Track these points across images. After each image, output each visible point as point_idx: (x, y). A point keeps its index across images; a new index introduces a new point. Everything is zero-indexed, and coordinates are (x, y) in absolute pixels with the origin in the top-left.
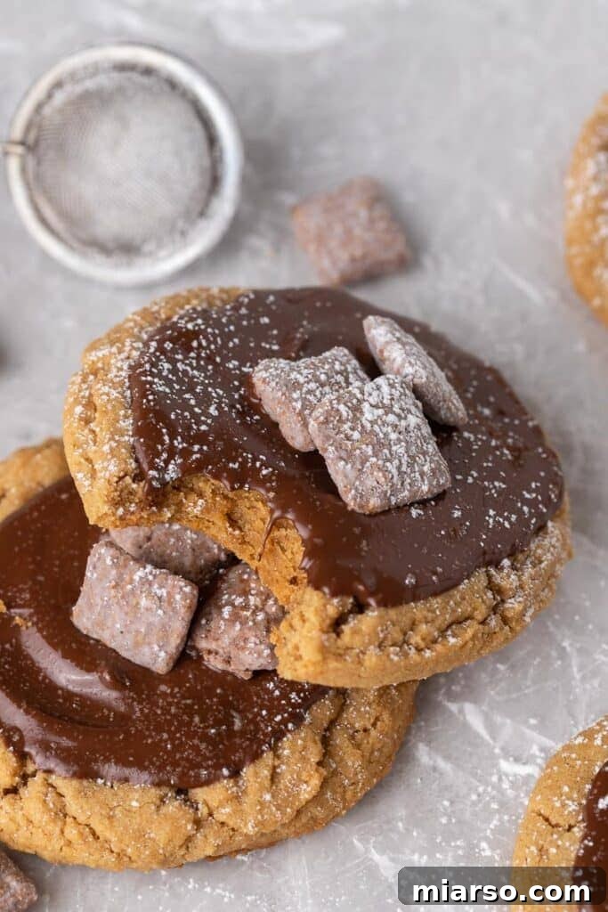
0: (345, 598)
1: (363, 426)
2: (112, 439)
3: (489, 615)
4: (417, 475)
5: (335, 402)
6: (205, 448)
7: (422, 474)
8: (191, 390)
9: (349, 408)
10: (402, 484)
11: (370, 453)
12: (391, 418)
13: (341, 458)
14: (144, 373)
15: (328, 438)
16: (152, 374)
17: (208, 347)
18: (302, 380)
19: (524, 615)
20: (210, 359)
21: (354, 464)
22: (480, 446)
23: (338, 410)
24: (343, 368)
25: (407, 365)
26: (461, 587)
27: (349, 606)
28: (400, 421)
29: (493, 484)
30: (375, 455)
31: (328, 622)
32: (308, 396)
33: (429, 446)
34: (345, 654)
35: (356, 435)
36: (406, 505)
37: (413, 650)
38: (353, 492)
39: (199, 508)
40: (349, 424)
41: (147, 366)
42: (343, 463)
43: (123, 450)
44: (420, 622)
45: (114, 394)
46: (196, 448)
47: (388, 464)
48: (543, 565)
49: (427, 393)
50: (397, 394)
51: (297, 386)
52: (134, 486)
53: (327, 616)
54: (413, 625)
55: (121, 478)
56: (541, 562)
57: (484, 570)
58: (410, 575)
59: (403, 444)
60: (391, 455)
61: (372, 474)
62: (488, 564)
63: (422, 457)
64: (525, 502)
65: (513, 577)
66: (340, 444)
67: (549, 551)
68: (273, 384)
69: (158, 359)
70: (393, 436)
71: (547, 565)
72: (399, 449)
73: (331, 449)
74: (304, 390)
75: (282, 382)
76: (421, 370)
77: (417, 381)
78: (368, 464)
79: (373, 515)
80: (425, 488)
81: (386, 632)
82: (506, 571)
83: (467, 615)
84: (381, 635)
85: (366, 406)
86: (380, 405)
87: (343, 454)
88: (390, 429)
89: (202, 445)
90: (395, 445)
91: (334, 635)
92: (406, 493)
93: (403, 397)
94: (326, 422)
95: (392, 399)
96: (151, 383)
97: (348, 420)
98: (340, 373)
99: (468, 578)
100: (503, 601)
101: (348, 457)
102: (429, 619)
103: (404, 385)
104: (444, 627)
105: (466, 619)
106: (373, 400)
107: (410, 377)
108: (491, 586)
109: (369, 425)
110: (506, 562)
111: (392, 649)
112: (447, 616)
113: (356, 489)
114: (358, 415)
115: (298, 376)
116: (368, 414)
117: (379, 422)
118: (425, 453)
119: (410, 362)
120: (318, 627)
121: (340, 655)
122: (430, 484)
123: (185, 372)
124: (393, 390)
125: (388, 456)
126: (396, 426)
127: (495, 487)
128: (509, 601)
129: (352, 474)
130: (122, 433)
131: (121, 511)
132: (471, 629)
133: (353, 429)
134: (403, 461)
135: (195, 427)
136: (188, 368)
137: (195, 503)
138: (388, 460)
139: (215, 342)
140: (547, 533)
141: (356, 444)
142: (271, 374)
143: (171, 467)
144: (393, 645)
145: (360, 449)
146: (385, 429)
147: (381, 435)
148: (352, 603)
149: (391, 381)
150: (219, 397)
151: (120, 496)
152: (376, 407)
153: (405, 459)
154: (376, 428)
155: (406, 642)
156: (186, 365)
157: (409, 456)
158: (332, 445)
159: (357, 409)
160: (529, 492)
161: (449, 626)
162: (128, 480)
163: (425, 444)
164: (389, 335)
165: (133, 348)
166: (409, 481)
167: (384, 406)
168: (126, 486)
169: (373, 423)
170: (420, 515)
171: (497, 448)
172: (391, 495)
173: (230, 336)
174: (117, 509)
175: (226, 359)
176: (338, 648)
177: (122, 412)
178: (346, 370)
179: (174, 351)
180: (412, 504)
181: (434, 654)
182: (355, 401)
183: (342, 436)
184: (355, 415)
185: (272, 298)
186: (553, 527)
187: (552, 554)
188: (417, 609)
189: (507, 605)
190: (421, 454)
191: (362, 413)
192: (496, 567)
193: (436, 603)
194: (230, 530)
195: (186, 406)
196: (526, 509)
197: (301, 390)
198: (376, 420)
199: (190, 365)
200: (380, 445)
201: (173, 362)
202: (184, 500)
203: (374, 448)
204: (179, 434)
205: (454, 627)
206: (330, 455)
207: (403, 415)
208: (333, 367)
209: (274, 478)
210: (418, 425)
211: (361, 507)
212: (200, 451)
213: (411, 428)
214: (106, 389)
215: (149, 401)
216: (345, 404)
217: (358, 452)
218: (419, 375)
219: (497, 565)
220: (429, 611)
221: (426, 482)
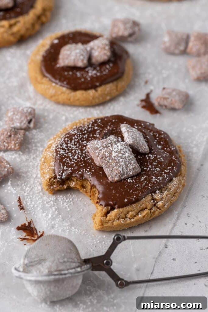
0: (108, 207)
1: (112, 158)
2: (49, 168)
3: (153, 207)
4: (128, 170)
5: (105, 152)
6: (72, 169)
7: (130, 170)
8: (71, 152)
9: (108, 153)
10: (124, 173)
11: (114, 165)
12: (120, 155)
13: (107, 168)
14: (58, 148)
15: (102, 162)
16: (60, 149)
17: (77, 138)
18: (98, 147)
19: (165, 206)
20: (78, 142)
21: (110, 169)
22: (153, 158)
23: (105, 154)
24: (111, 142)
25: (127, 138)
26: (142, 200)
27: (110, 209)
28: (123, 155)
29: (156, 169)
30: (116, 166)
31: (103, 214)
32: (100, 151)
33: (133, 161)
34: (108, 222)
35: (110, 161)
36: (126, 179)
37: (128, 219)
38: (110, 176)
39: (73, 185)
40: (108, 158)
41: (59, 146)
42: (107, 169)
43: (51, 171)
44: (130, 211)
45: (51, 155)
46: (70, 169)
47: (119, 168)
48: (171, 191)
49: (134, 146)
50: (123, 148)
51: (97, 148)
52: (54, 180)
53: (103, 212)
54: (128, 212)
55: (51, 179)
56: (171, 190)
57: (151, 194)
58: (126, 199)
59: (124, 162)
60: (120, 165)
61: (115, 171)
62: (152, 193)
63: (130, 165)
64: (166, 173)
65: (159, 195)
66: (106, 164)
67: (173, 186)
68: (91, 149)
69: (63, 144)
70: (121, 160)
71: (173, 190)
72: (122, 163)
73: (104, 165)
74: (99, 149)
75: (93, 148)
76: (131, 140)
77: (130, 143)
78: (114, 169)
79: (117, 182)
80: (131, 173)
81: (119, 215)
82: (157, 194)
83: (145, 208)
84: (118, 216)
85: (113, 152)
86: (117, 151)
87: (107, 166)
88: (120, 158)
89: (72, 168)
90: (121, 162)
91: (105, 217)
92: (126, 175)
93: (125, 148)
94: (102, 158)
95: (121, 149)
96: (59, 151)
97: (108, 157)
98: (110, 143)
99: (144, 197)
100: (157, 202)
101: (108, 167)
102: (133, 210)
103: (125, 145)
104: (138, 212)
105: (145, 209)
106: (115, 150)
107: (128, 142)
108: (153, 199)
109: (114, 158)
110: (157, 192)
111: (121, 220)
112: (138, 209)
113: (111, 176)
114: (111, 155)
115: (98, 146)
116: (114, 154)
117: (117, 156)
118: (131, 164)
119: (128, 138)
120: (100, 216)
121: (107, 223)
122: (133, 172)
123: (70, 147)
124: (122, 147)
125: (119, 166)
126: (122, 157)
127: (156, 170)
128: (159, 202)
129: (110, 172)
130: (51, 166)
131: (52, 187)
132: (146, 212)
133: (109, 159)
134: (124, 167)
135: (70, 163)
136: (71, 145)
137: (72, 183)
138: (119, 167)
139: (80, 137)
140: (173, 181)
141: (110, 163)
142: (90, 146)
143: (63, 175)
144: (122, 219)
145: (112, 165)
146: (118, 158)
147: (117, 160)
148: (110, 208)
149: (122, 144)
150: (79, 153)
151: (51, 183)
152: (116, 152)
153: (124, 166)
154: (116, 158)
155: (126, 217)
156: (71, 144)
157: (126, 165)
158: (104, 164)
159: (111, 153)
160: (167, 170)
161: (139, 212)
162: (52, 179)
163: (131, 161)
164: (126, 130)
165: (58, 141)
166: (126, 172)
167: (118, 152)
168: (52, 181)
169: (115, 157)
170: (130, 181)
171: (159, 158)
172: (121, 176)
173: (84, 134)
174: (51, 187)
175: (83, 141)
176: (106, 221)
177: (52, 160)
178: (112, 143)
179: (68, 141)
180: (128, 178)
181: (134, 220)
182: (110, 151)
183: (107, 161)
184: (110, 155)
185: (100, 121)
186: (175, 179)
187: (175, 187)
188: (129, 208)
189: (158, 203)
190: (130, 164)
191: (112, 154)
192: (155, 193)
193: (134, 206)
194: (83, 189)
195: (68, 157)
196: (165, 175)
197: (98, 150)
198: (116, 156)
199: (72, 144)
200: (117, 163)
201: (67, 144)
202: (69, 183)
203: (115, 164)
204: (65, 165)
205: (141, 212)
206: (104, 167)
207: (124, 154)
208: (108, 142)
209: (91, 175)
210: (129, 156)
211: (113, 180)
212: (71, 169)
213: (127, 157)
214: (49, 153)
215: (58, 157)
216: (107, 153)
217: (111, 165)
218: (130, 141)
219: (155, 192)
220: (132, 208)
221: (131, 172)
